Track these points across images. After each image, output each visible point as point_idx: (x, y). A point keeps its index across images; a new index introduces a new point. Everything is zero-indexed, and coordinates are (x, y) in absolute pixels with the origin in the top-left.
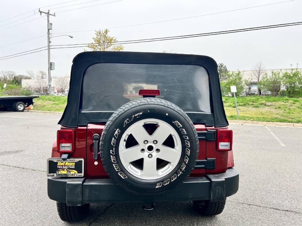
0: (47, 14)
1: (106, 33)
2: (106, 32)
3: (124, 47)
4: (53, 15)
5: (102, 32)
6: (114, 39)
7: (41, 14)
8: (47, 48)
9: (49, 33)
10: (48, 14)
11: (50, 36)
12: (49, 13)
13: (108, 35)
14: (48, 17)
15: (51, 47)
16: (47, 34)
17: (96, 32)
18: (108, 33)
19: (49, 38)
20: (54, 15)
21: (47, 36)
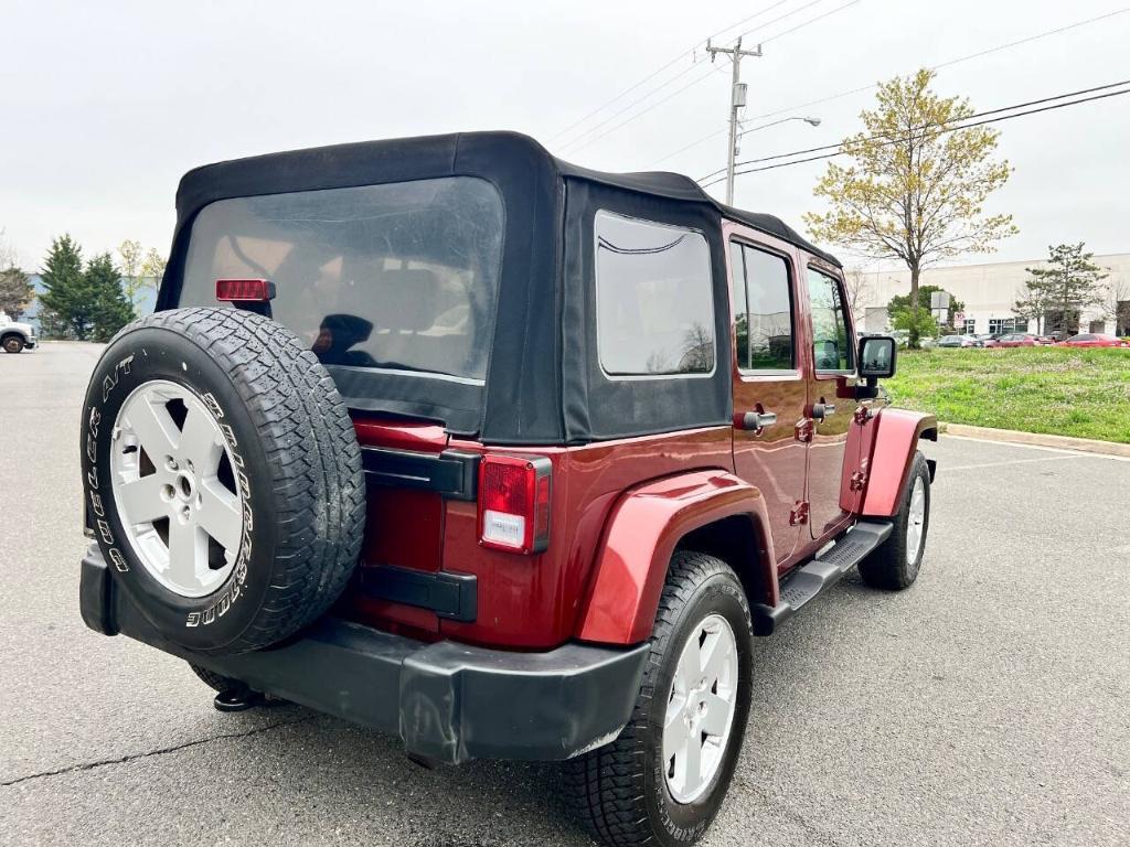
0: (732, 55)
1: (923, 86)
2: (923, 78)
3: (1000, 134)
4: (755, 54)
5: (902, 86)
6: (957, 104)
7: (714, 57)
8: (725, 174)
9: (734, 121)
10: (737, 51)
11: (739, 131)
12: (741, 48)
13: (929, 92)
14: (736, 63)
15: (737, 170)
16: (729, 125)
17: (879, 90)
18: (931, 84)
19: (733, 137)
20: (759, 53)
21: (729, 131)
